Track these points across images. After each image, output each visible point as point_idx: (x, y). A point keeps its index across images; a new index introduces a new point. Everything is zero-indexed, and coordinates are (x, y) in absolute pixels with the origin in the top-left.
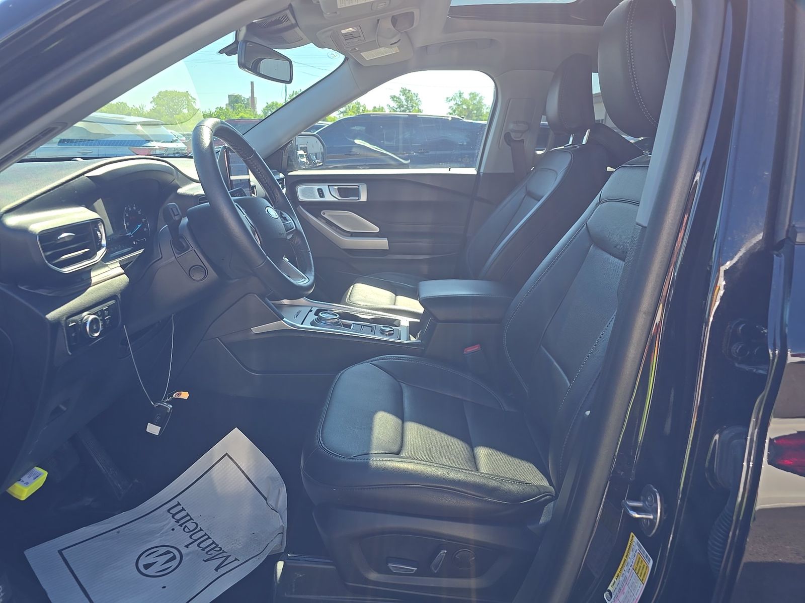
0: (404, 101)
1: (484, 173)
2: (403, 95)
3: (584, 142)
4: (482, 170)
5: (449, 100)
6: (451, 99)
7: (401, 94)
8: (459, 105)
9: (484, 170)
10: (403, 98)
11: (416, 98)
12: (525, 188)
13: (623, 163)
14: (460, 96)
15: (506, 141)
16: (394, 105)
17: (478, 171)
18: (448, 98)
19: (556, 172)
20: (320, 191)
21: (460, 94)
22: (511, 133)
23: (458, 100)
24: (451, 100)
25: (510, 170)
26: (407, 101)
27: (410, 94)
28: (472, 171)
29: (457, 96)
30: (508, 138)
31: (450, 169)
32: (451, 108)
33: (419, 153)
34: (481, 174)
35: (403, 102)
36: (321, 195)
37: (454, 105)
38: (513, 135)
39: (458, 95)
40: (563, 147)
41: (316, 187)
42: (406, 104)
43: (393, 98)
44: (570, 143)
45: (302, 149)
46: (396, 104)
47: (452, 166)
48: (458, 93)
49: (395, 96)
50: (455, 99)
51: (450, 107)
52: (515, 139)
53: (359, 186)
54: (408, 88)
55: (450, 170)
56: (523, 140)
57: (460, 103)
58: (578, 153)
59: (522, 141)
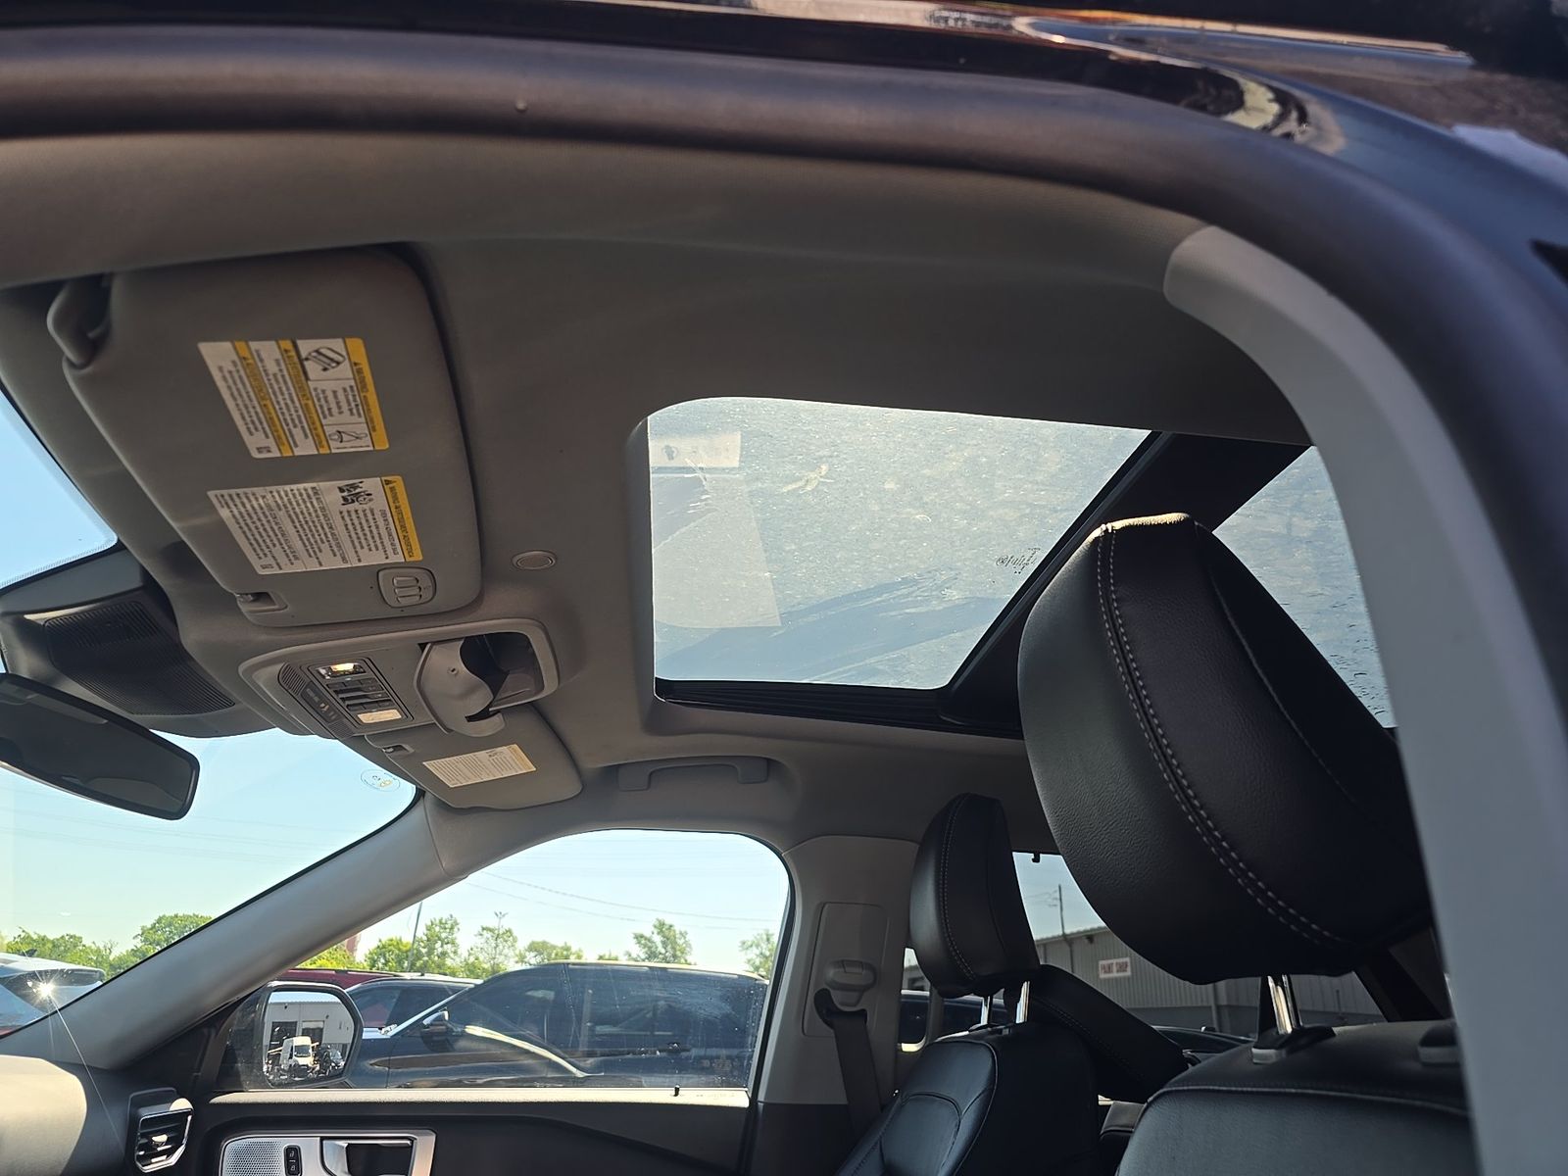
0: (660, 945)
1: (766, 1105)
2: (658, 933)
3: (1020, 1018)
4: (761, 1097)
5: (745, 946)
6: (750, 943)
7: (656, 931)
8: (767, 958)
9: (766, 1098)
10: (658, 939)
11: (682, 941)
12: (877, 1152)
13: (1166, 1082)
14: (768, 940)
15: (821, 1016)
16: (639, 952)
17: (753, 1100)
18: (744, 943)
19: (956, 1106)
20: (292, 1155)
21: (767, 935)
22: (832, 991)
23: (764, 947)
24: (751, 946)
25: (834, 1094)
26: (664, 944)
27: (672, 933)
28: (738, 1098)
29: (762, 939)
30: (824, 1003)
31: (677, 1090)
32: (752, 962)
33: (670, 1051)
34: (761, 1105)
35: (657, 948)
36: (293, 1168)
37: (757, 956)
38: (837, 997)
39: (765, 937)
40: (967, 1033)
41: (283, 1142)
42: (663, 951)
43: (639, 937)
44: (984, 1021)
45: (306, 1032)
46: (644, 950)
47: (684, 1082)
48: (763, 932)
49: (642, 936)
50: (758, 946)
51: (749, 961)
52: (839, 1006)
53: (412, 1140)
54: (668, 922)
55: (676, 1094)
56: (864, 1010)
57: (768, 954)
58: (1008, 1045)
59: (862, 1014)
